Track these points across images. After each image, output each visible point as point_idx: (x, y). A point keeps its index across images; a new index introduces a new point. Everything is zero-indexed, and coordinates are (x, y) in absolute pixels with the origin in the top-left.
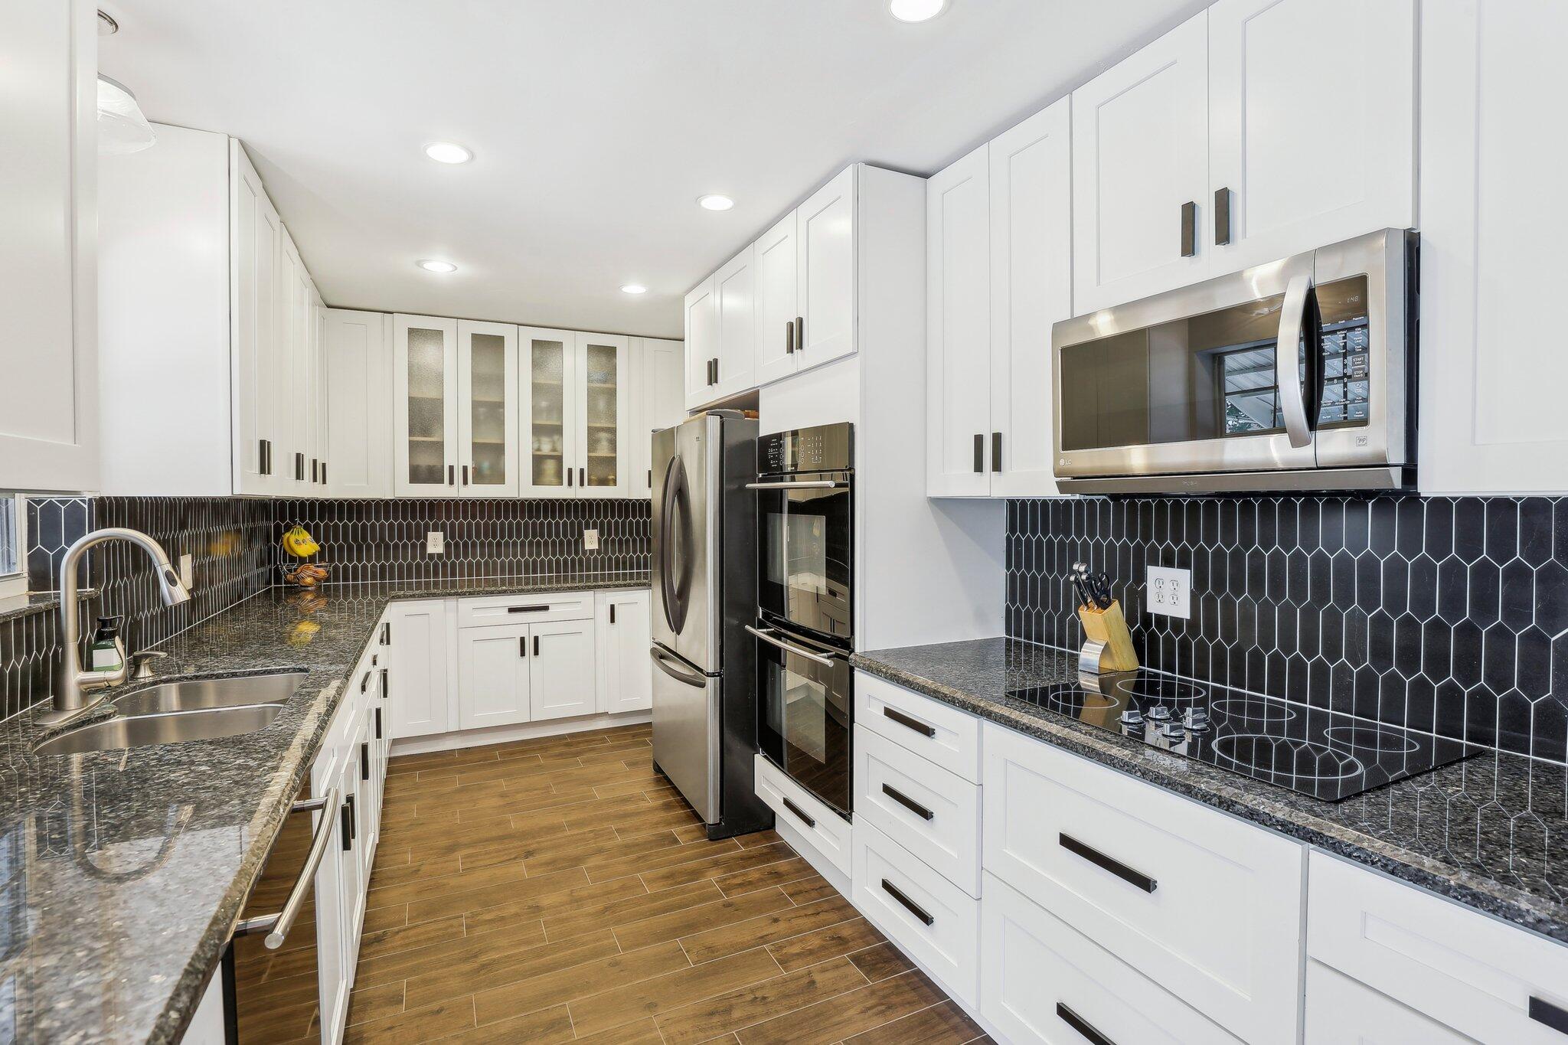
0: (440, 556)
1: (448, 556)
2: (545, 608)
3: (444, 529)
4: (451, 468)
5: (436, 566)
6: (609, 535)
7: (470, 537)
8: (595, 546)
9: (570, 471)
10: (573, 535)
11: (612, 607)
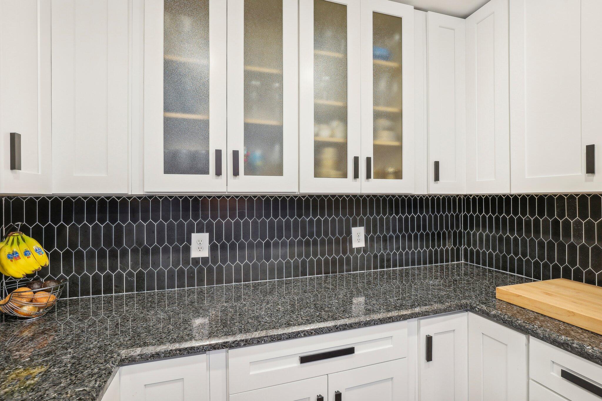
0: (205, 260)
1: (214, 261)
2: (350, 351)
3: (209, 230)
4: (218, 153)
5: (200, 271)
6: (375, 232)
7: (237, 238)
8: (362, 244)
9: (356, 160)
10: (341, 234)
11: (429, 340)
